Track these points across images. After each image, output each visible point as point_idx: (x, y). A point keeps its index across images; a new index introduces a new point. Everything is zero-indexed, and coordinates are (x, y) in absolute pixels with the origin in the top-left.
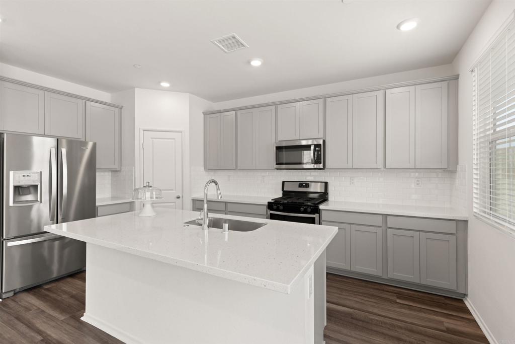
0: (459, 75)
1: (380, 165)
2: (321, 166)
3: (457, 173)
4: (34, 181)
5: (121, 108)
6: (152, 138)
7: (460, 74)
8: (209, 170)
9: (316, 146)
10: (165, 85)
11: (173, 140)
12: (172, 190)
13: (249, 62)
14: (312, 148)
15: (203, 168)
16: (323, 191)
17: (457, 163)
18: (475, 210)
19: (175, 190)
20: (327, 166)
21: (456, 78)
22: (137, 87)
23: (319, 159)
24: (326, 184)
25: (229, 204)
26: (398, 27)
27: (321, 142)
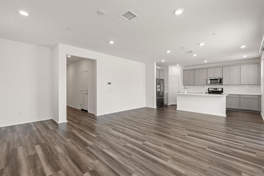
1: (239, 83)
2: (222, 84)
5: (164, 70)
8: (185, 85)
9: (220, 79)
11: (177, 78)
12: (177, 90)
14: (219, 79)
15: (183, 85)
17: (260, 83)
18: (262, 93)
20: (223, 84)
21: (260, 63)
23: (221, 82)
24: (222, 89)
27: (222, 78)
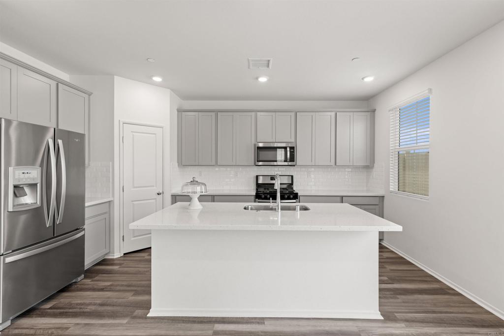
0: (375, 110)
1: (333, 163)
3: (374, 170)
4: (34, 179)
5: (90, 94)
6: (132, 132)
7: (376, 108)
8: (184, 165)
9: (291, 148)
10: (157, 79)
11: (154, 135)
12: (153, 186)
13: (257, 78)
14: (288, 149)
15: (177, 164)
16: (291, 182)
17: (374, 163)
18: (391, 189)
19: (156, 187)
20: (297, 163)
21: (374, 111)
22: (116, 75)
23: (292, 158)
24: (293, 177)
25: (215, 197)
26: (363, 79)
27: (295, 145)
